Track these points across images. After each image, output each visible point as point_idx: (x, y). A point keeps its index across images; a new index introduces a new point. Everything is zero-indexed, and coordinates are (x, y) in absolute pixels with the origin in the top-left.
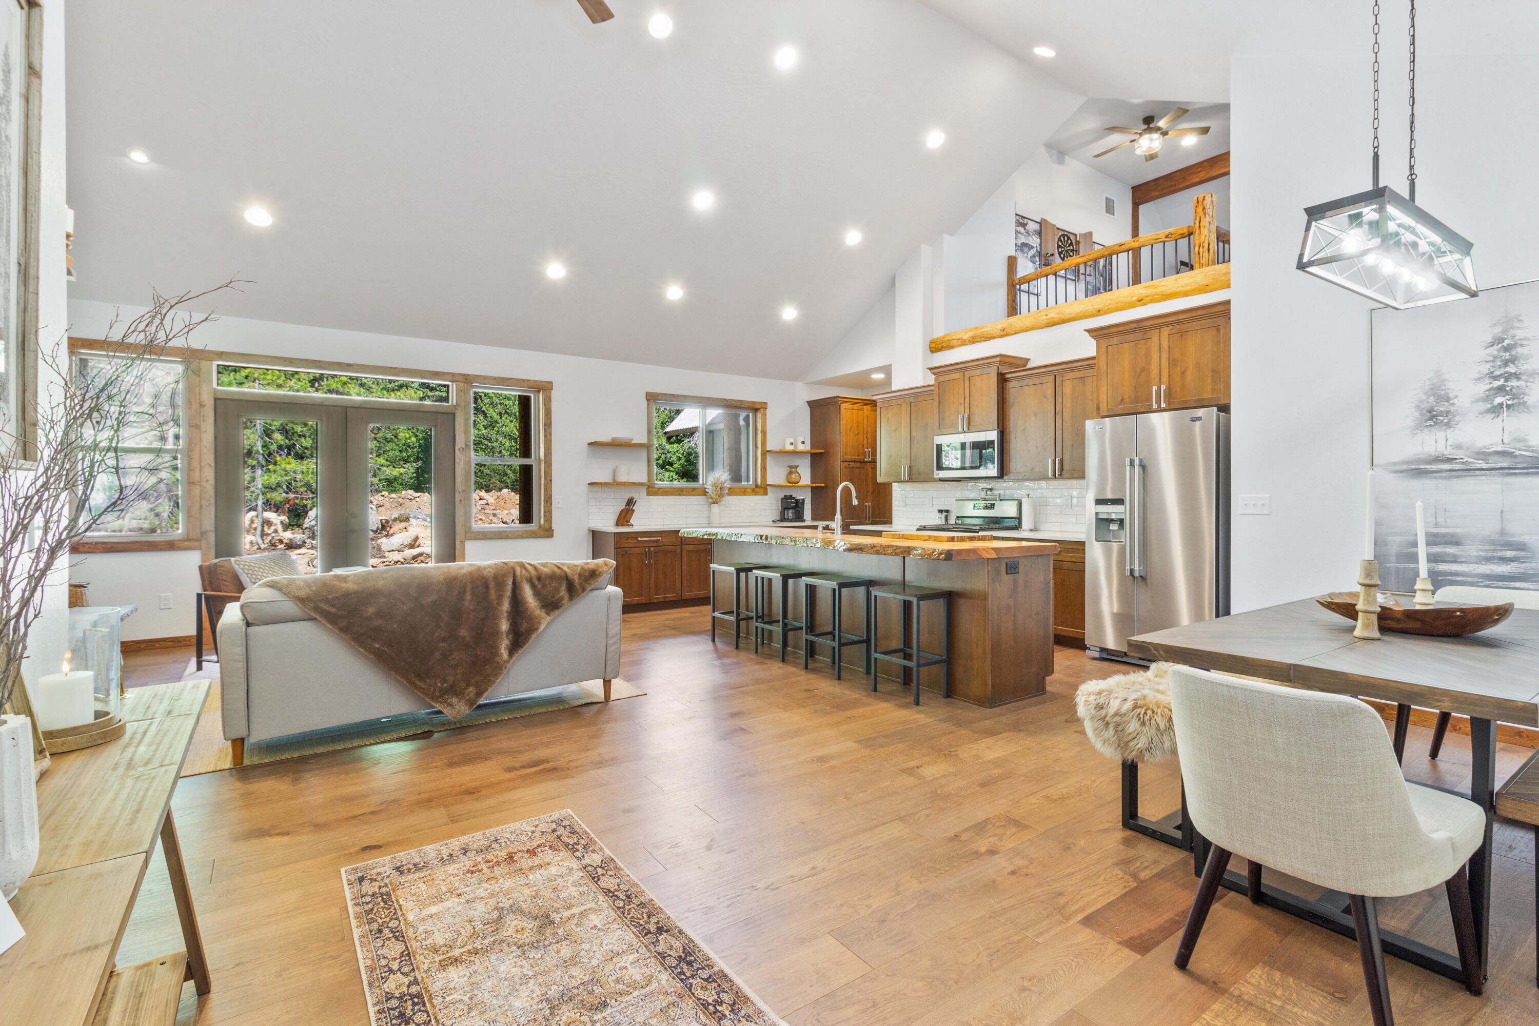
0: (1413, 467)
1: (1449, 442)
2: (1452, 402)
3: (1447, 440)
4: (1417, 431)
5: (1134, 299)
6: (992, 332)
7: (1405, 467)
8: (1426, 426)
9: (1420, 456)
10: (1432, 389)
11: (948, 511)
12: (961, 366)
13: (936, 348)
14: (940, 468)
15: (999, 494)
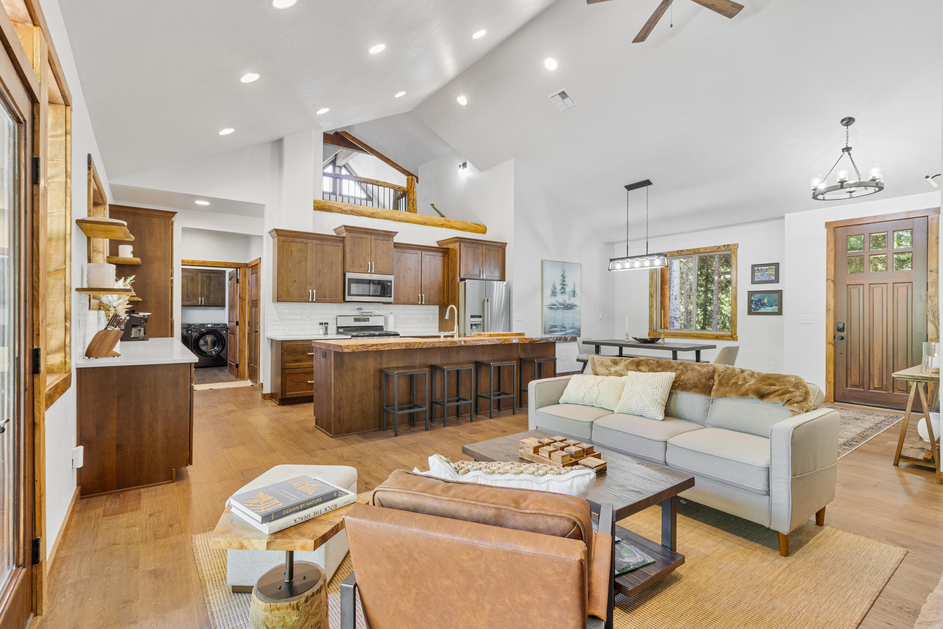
1: (556, 301)
2: (556, 290)
7: (549, 307)
8: (552, 295)
9: (551, 304)
10: (553, 286)
11: (327, 324)
12: (371, 231)
13: (317, 207)
14: (350, 294)
15: (371, 312)
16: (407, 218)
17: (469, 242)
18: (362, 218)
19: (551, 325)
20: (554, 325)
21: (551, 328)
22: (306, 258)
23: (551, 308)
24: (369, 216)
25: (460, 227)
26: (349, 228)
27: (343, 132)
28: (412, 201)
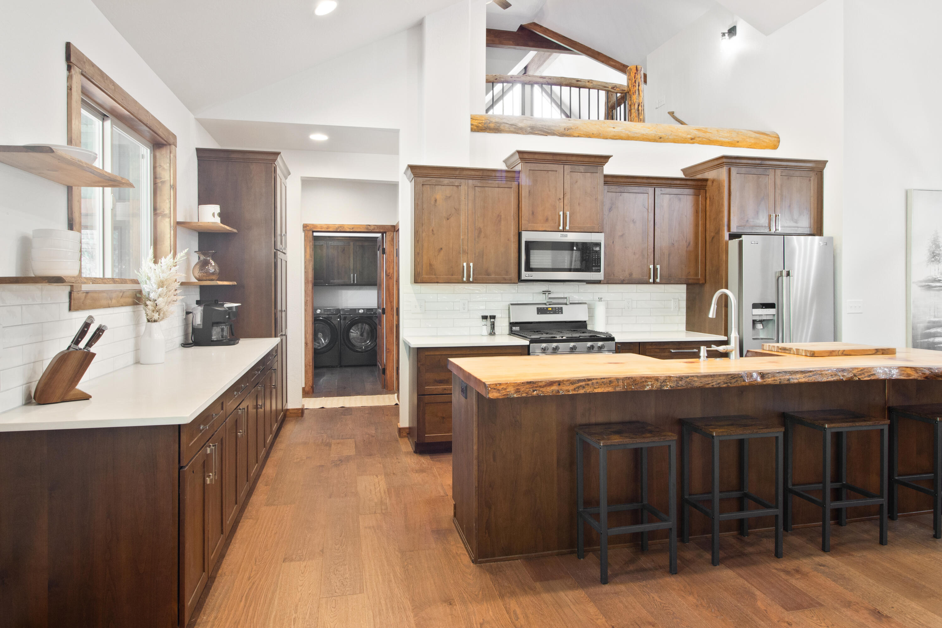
0: (927, 284)
1: (939, 271)
2: (940, 249)
3: (938, 269)
4: (928, 264)
5: (689, 136)
6: (553, 128)
7: (924, 284)
8: (932, 261)
9: (929, 278)
10: (934, 240)
11: (493, 317)
12: (564, 158)
13: (477, 127)
14: (529, 269)
15: (566, 298)
16: (627, 132)
17: (747, 165)
18: (550, 138)
19: (929, 322)
20: (934, 322)
21: (929, 328)
22: (457, 210)
23: (929, 288)
24: (562, 135)
25: (727, 140)
26: (526, 156)
27: (530, 24)
28: (636, 106)
